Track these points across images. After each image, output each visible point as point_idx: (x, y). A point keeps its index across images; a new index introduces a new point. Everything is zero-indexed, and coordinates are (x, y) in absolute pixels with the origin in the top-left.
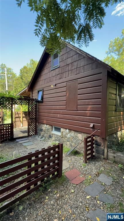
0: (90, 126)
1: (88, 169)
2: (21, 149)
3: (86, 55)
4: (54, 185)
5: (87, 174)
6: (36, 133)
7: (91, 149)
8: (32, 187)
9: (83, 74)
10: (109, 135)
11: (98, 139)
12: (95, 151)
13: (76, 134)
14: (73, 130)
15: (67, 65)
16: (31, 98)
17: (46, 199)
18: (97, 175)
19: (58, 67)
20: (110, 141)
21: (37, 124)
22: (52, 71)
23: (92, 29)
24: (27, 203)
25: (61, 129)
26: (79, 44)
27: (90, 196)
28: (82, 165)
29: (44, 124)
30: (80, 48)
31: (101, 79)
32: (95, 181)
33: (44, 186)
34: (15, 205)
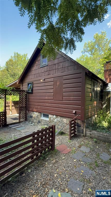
0: (73, 112)
1: (73, 143)
2: (16, 132)
3: (70, 59)
4: (50, 156)
5: (72, 147)
6: (26, 120)
7: (74, 130)
8: (35, 157)
9: (67, 73)
10: (86, 119)
11: (79, 122)
12: (77, 131)
13: (61, 119)
14: (59, 116)
15: (54, 64)
16: (21, 89)
17: (46, 164)
18: (79, 147)
19: (47, 65)
20: (87, 123)
21: (27, 112)
22: (41, 68)
23: (76, 42)
24: (33, 168)
25: (49, 115)
26: (66, 51)
27: (76, 160)
28: (68, 142)
29: (34, 111)
30: (66, 54)
31: (81, 78)
32: (79, 150)
33: (43, 156)
34: (24, 169)
